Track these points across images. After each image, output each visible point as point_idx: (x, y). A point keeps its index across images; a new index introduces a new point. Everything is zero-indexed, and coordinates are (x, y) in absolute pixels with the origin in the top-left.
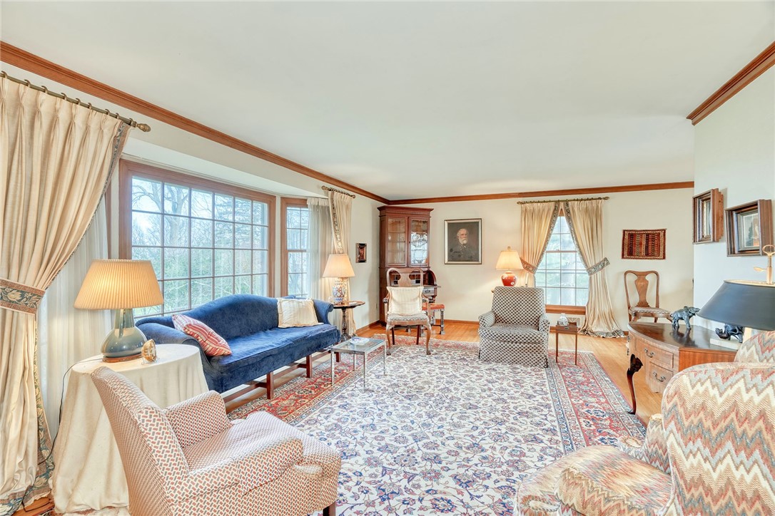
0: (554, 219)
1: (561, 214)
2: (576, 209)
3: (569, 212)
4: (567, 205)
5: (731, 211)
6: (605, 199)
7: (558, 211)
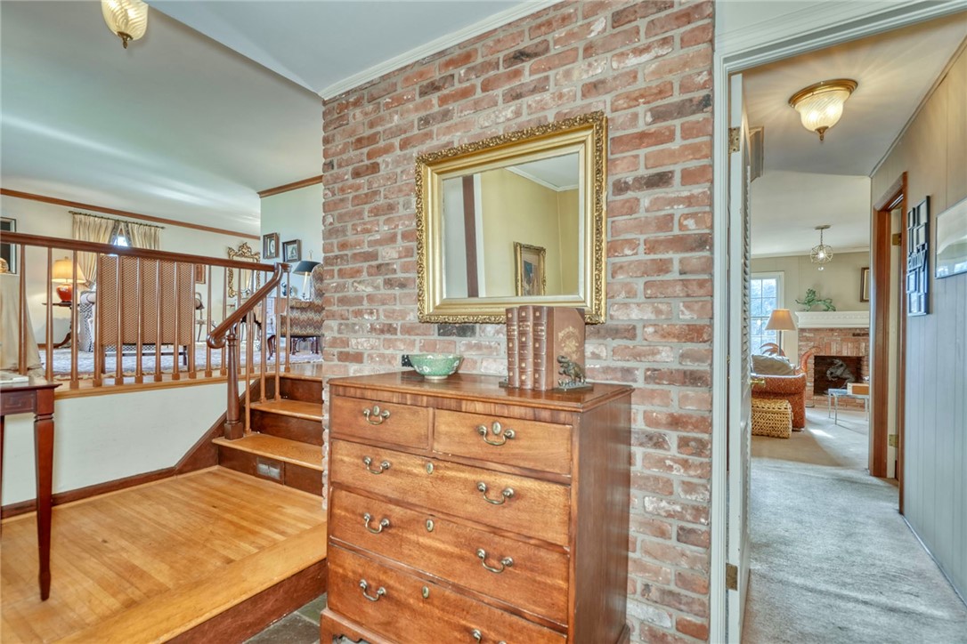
0: (113, 236)
1: (121, 234)
2: (135, 232)
3: (128, 233)
4: (127, 226)
5: (284, 244)
6: (162, 228)
7: (117, 229)
